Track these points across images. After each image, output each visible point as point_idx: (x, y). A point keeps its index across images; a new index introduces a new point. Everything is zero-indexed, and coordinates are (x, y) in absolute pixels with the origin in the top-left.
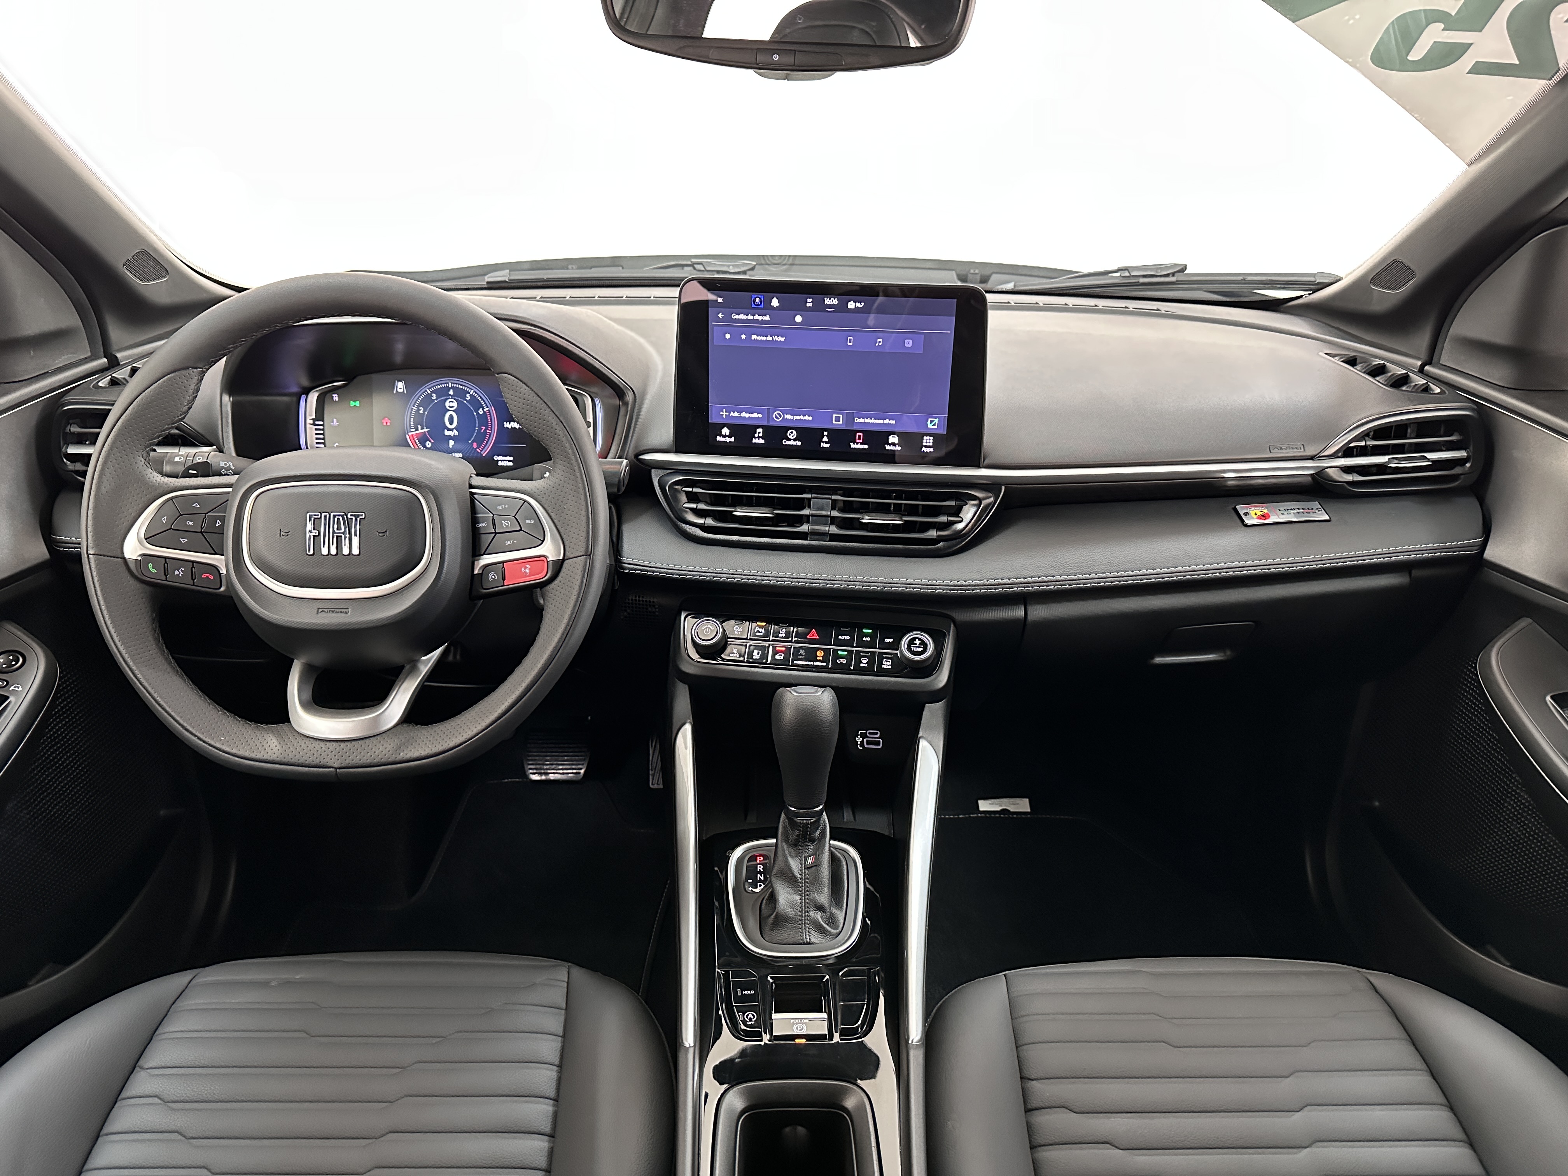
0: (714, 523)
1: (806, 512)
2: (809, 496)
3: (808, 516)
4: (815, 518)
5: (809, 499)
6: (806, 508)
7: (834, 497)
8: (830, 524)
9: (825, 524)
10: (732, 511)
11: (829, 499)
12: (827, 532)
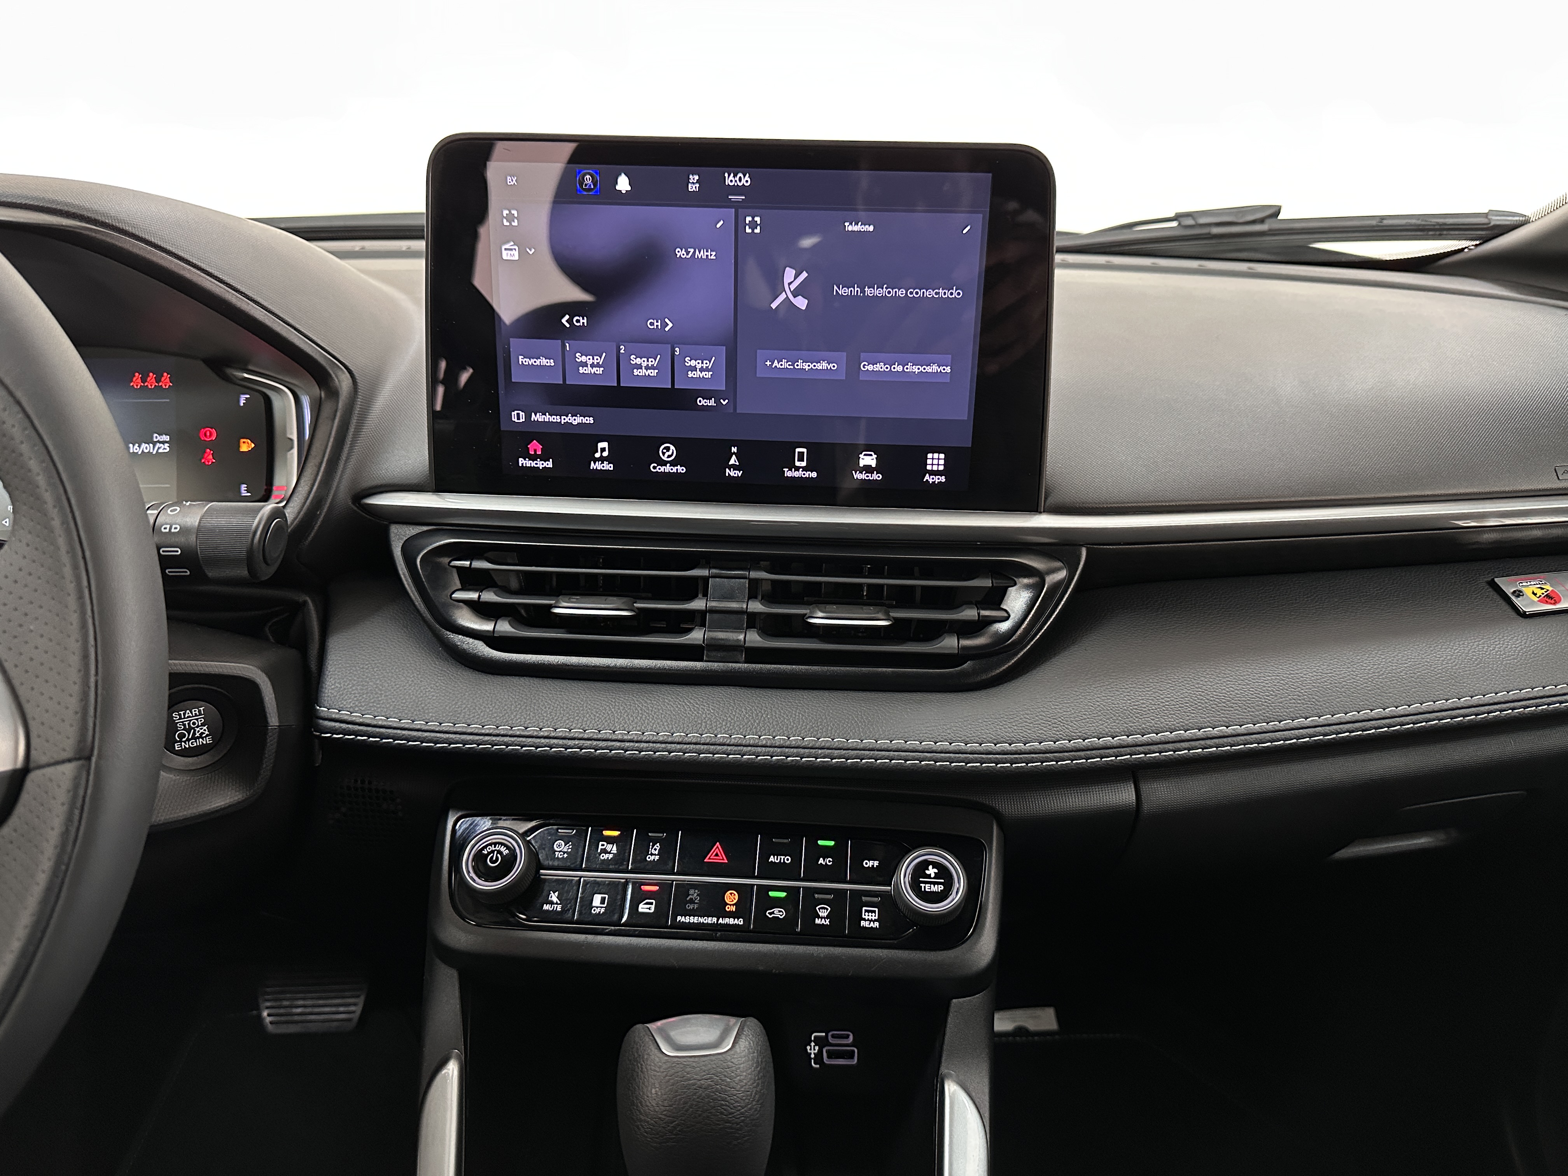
0: (513, 630)
1: (698, 604)
2: (705, 572)
3: (703, 613)
4: (716, 616)
5: (706, 580)
6: (700, 596)
7: (754, 574)
8: (747, 628)
9: (737, 628)
10: (551, 606)
11: (745, 578)
12: (742, 643)
